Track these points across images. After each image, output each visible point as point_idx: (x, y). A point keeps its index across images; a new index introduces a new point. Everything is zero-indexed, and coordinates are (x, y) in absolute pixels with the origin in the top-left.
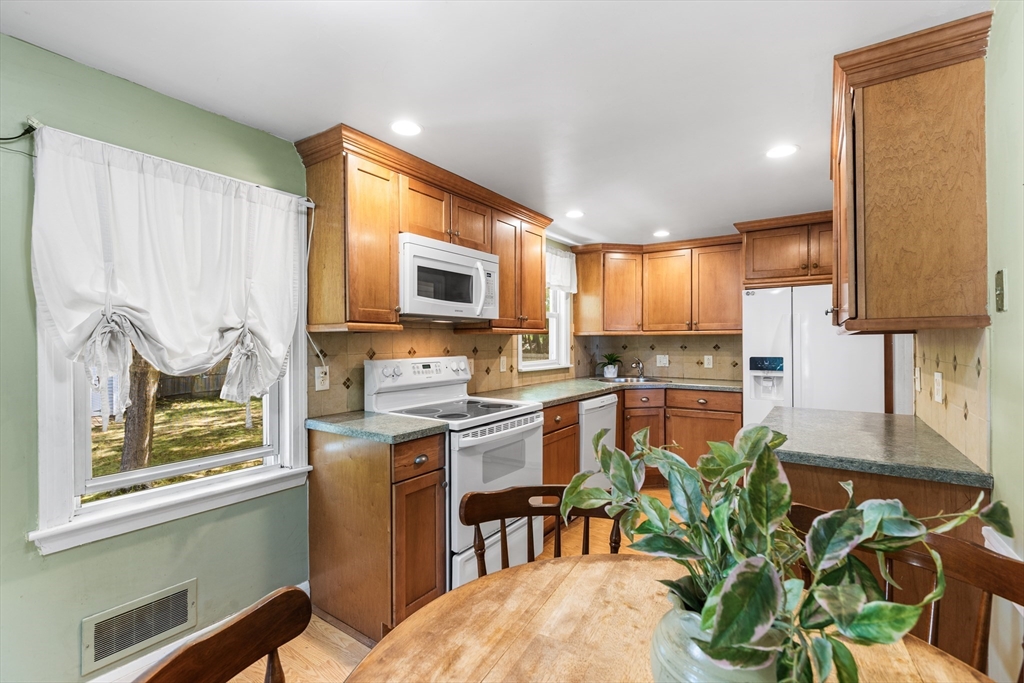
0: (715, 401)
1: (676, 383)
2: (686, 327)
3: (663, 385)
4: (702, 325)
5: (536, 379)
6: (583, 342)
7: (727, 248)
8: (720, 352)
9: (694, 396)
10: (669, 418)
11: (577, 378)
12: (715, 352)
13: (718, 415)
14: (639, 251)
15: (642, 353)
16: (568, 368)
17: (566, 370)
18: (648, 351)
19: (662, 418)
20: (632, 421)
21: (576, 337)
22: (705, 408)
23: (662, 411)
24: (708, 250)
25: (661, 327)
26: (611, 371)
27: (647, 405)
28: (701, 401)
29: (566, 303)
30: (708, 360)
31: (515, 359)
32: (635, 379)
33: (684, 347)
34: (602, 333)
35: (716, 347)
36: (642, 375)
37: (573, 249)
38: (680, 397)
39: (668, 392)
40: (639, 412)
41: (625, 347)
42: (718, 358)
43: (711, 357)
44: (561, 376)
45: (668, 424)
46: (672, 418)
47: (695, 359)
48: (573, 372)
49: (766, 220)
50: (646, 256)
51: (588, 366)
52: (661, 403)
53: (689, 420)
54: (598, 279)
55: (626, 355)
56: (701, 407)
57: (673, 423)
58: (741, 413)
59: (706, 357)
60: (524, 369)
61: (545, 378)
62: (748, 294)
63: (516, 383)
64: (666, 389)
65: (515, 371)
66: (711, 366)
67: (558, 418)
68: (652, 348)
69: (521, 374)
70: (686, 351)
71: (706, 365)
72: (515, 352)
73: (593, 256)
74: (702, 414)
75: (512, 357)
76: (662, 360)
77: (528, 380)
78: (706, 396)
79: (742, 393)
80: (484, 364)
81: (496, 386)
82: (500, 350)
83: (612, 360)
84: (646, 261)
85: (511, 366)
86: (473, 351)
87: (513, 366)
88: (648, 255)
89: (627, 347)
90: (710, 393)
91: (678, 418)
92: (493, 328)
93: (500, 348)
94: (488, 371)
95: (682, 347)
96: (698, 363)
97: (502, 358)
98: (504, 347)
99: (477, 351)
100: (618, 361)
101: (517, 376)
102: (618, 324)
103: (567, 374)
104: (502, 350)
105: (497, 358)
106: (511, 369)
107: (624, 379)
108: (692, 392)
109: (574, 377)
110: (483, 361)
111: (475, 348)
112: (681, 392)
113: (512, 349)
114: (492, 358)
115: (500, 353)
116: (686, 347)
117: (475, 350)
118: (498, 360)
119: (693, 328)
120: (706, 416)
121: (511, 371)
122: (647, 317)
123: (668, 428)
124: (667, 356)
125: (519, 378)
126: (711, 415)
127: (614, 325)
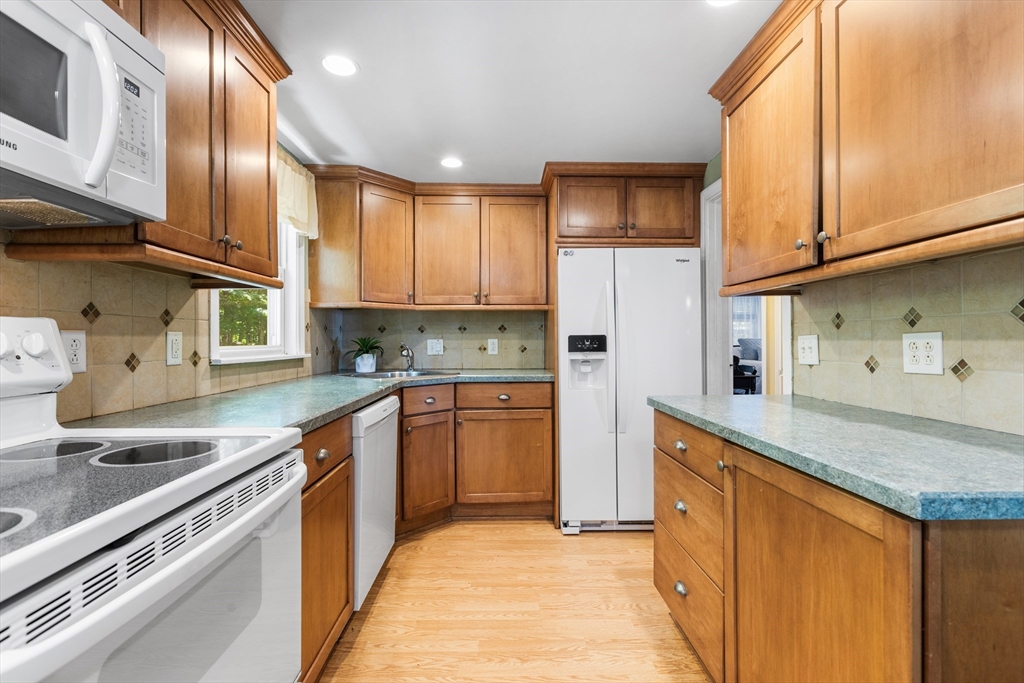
0: (520, 395)
1: (465, 376)
2: (473, 301)
3: (452, 378)
4: (493, 298)
5: (249, 379)
6: (323, 318)
7: (523, 200)
8: (506, 334)
9: (493, 391)
10: (460, 424)
11: (315, 375)
12: (500, 335)
13: (523, 414)
14: (408, 190)
15: (405, 338)
16: (301, 359)
17: (299, 362)
18: (416, 335)
19: (451, 426)
20: (414, 435)
21: (314, 310)
22: (508, 406)
23: (452, 412)
24: (501, 200)
25: (439, 299)
26: (366, 363)
27: (433, 408)
28: (503, 397)
29: (299, 253)
30: (493, 345)
31: (203, 340)
32: (405, 373)
33: (462, 329)
34: (357, 304)
35: (502, 329)
36: (411, 367)
37: (310, 167)
38: (475, 393)
39: (459, 387)
40: (423, 420)
41: (382, 330)
42: (504, 342)
43: (496, 341)
44: (291, 372)
45: (459, 431)
46: (465, 423)
47: (477, 344)
48: (308, 365)
49: (583, 164)
50: (419, 200)
51: (330, 357)
52: (450, 404)
53: (487, 425)
54: (352, 221)
55: (386, 341)
56: (503, 405)
57: (467, 432)
58: (553, 406)
59: (490, 341)
60: (225, 360)
61: (265, 376)
62: (566, 254)
63: (206, 387)
64: (455, 384)
65: (203, 364)
66: (496, 353)
67: (322, 453)
68: (421, 330)
69: (217, 368)
70: (466, 334)
71: (490, 351)
72: (203, 325)
73: (343, 185)
74: (504, 415)
75: (196, 333)
76: (433, 346)
77: (231, 381)
78: (508, 389)
79: (553, 384)
80: (120, 346)
81: (157, 396)
82: (167, 318)
83: (367, 347)
84: (419, 207)
85: (195, 354)
86: (85, 313)
87: (201, 354)
88: (421, 198)
89: (385, 329)
90: (513, 385)
91: (473, 423)
92: (148, 246)
93: (167, 313)
94: (131, 363)
95: (460, 329)
96: (480, 349)
97: (172, 336)
98: (177, 311)
99: (97, 314)
100: (377, 348)
101: (208, 375)
102: (382, 292)
103: (300, 369)
104: (172, 319)
105: (157, 334)
106: (195, 359)
107: (389, 374)
108: (490, 386)
109: (310, 373)
110: (117, 338)
111: (91, 306)
112: (477, 386)
113: (196, 320)
114: (142, 334)
115: (167, 323)
116: (465, 329)
117: (90, 312)
118: (161, 338)
119: (483, 300)
120: (511, 417)
121: (195, 364)
122: (421, 286)
123: (459, 439)
124: (441, 341)
125: (212, 377)
126: (516, 415)
127: (376, 294)
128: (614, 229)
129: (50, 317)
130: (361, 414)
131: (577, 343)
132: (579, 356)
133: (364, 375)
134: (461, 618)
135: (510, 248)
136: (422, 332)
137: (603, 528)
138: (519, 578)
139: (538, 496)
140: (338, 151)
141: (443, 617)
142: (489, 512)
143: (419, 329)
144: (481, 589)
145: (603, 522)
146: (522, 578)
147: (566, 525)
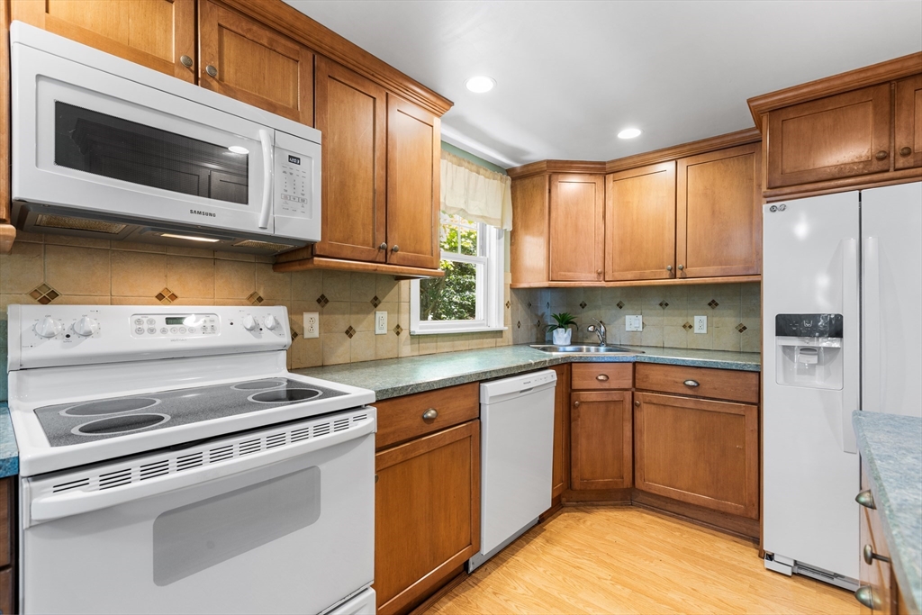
0: (711, 383)
1: (651, 355)
2: (666, 274)
3: (630, 356)
4: (690, 271)
5: (445, 346)
6: (525, 297)
8: (717, 311)
9: (678, 375)
10: (639, 406)
11: (516, 344)
12: (710, 311)
13: (717, 406)
14: (601, 170)
15: (605, 313)
16: (501, 332)
17: (499, 333)
18: (615, 310)
19: (628, 406)
20: (583, 409)
21: (515, 290)
22: (696, 392)
23: (628, 395)
24: (701, 158)
25: (629, 275)
26: (562, 337)
27: (606, 385)
28: (690, 383)
29: (499, 244)
30: (700, 323)
31: (404, 317)
32: (593, 348)
33: (664, 305)
34: (546, 284)
35: (713, 304)
36: (604, 342)
37: (509, 171)
38: (656, 377)
39: (638, 367)
40: (593, 396)
41: (583, 306)
42: (715, 319)
43: (705, 318)
44: (489, 341)
45: (637, 414)
46: (644, 406)
47: (681, 321)
48: (508, 336)
50: (611, 178)
51: (534, 330)
52: (628, 383)
53: (669, 411)
54: (542, 210)
55: (586, 316)
56: (690, 392)
57: (645, 414)
58: (758, 404)
59: (697, 318)
60: (422, 332)
61: (460, 344)
62: (773, 209)
63: (406, 350)
64: (635, 364)
65: (405, 334)
66: (704, 331)
67: (431, 413)
68: (620, 306)
69: (416, 338)
70: (667, 310)
71: (696, 330)
72: (404, 306)
73: (537, 179)
74: (690, 403)
75: (399, 312)
76: (633, 322)
77: (430, 347)
78: (697, 375)
79: (759, 374)
80: (342, 322)
81: (369, 355)
82: (376, 303)
83: (565, 322)
84: (610, 184)
85: (398, 326)
86: (319, 301)
87: (402, 326)
88: (612, 175)
89: (585, 305)
90: (703, 371)
91: (653, 406)
92: (315, 258)
93: (376, 298)
94: (349, 332)
95: (661, 305)
96: (684, 326)
97: (379, 314)
98: (384, 297)
99: (327, 301)
100: (573, 323)
101: (409, 342)
102: (569, 271)
103: (499, 340)
104: (380, 302)
105: (368, 313)
106: (398, 330)
108: (674, 369)
109: (511, 343)
110: (340, 317)
111: (323, 296)
112: (658, 367)
113: (399, 302)
114: (358, 313)
115: (376, 306)
116: (667, 305)
117: (322, 300)
118: (371, 316)
119: (678, 275)
120: (699, 407)
121: (398, 333)
122: (610, 263)
123: (638, 421)
124: (640, 317)
125: (412, 344)
126: (705, 404)
127: (563, 273)
128: (867, 162)
129: (282, 305)
130: (487, 385)
131: (787, 325)
132: (795, 342)
134: (581, 606)
135: (713, 213)
136: (621, 307)
137: (836, 582)
138: (671, 595)
139: (736, 508)
140: (524, 152)
143: (618, 305)
144: (619, 587)
145: (836, 575)
147: (771, 557)
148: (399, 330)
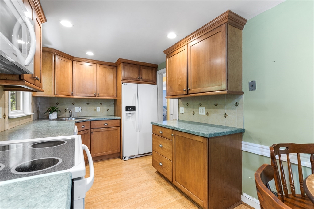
0: (110, 123)
1: (93, 119)
2: (94, 96)
3: (89, 119)
4: (100, 95)
6: (36, 100)
7: (109, 67)
8: (103, 106)
9: (103, 123)
10: (92, 133)
11: (34, 120)
12: (101, 106)
13: (112, 129)
14: (71, 59)
15: (68, 106)
17: (29, 116)
18: (71, 106)
19: (89, 134)
23: (89, 130)
24: (103, 66)
25: (82, 95)
27: (84, 129)
28: (105, 124)
30: (98, 109)
31: (7, 109)
33: (88, 104)
34: (53, 96)
35: (101, 104)
36: (71, 116)
38: (97, 123)
39: (91, 122)
40: (81, 133)
41: (57, 104)
42: (102, 108)
43: (99, 107)
45: (92, 136)
46: (94, 133)
47: (93, 108)
48: (32, 117)
49: (129, 60)
50: (75, 62)
51: (37, 114)
52: (89, 127)
53: (101, 133)
55: (60, 107)
56: (106, 127)
57: (94, 135)
58: (120, 126)
59: (97, 108)
62: (125, 84)
63: (7, 126)
64: (90, 121)
65: (7, 118)
66: (99, 111)
68: (73, 104)
69: (11, 119)
70: (89, 106)
71: (97, 111)
74: (106, 129)
75: (5, 107)
76: (78, 109)
77: (16, 124)
78: (107, 122)
79: (120, 120)
84: (75, 64)
85: (4, 114)
87: (6, 114)
88: (76, 62)
89: (58, 104)
90: (109, 121)
91: (96, 132)
95: (87, 104)
96: (94, 110)
100: (57, 110)
101: (8, 122)
102: (62, 91)
103: (30, 118)
107: (64, 119)
108: (102, 121)
109: (32, 120)
112: (98, 121)
113: (5, 102)
116: (89, 104)
119: (97, 95)
120: (108, 130)
121: (4, 118)
122: (75, 90)
123: (92, 138)
124: (81, 108)
125: (9, 123)
126: (110, 129)
127: (60, 92)
128: (137, 78)
131: (128, 109)
132: (128, 112)
133: (53, 120)
134: (104, 186)
135: (106, 81)
136: (73, 105)
137: (134, 157)
138: (116, 173)
139: (116, 151)
141: (99, 187)
142: (101, 159)
143: (72, 104)
144: (107, 178)
145: (134, 156)
146: (117, 173)
147: (125, 158)
148: (5, 116)
